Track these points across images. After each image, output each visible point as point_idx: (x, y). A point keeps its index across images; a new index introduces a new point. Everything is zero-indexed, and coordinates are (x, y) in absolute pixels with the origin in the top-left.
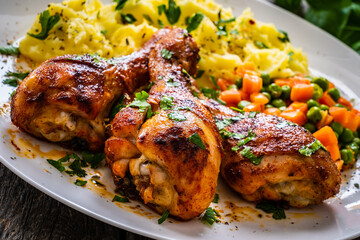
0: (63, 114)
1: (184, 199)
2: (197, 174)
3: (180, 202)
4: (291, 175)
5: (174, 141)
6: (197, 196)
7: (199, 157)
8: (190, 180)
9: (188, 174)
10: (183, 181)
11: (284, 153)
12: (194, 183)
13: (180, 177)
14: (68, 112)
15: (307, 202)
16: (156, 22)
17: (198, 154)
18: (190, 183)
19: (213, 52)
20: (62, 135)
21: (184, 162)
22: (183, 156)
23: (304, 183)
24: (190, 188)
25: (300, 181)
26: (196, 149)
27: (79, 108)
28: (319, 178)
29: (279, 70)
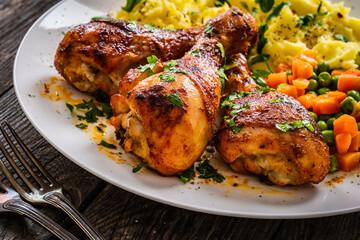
0: (83, 65)
1: (155, 152)
2: (168, 130)
3: (151, 155)
4: (262, 147)
5: (152, 97)
6: (167, 151)
7: (173, 114)
8: (161, 135)
9: (159, 129)
10: (155, 135)
11: (261, 126)
12: (164, 137)
13: (152, 131)
14: (87, 63)
15: (286, 181)
16: (251, 9)
17: (173, 112)
18: (160, 137)
19: (286, 39)
20: (87, 86)
21: (157, 117)
22: (157, 112)
23: (279, 159)
24: (160, 142)
25: (274, 156)
26: (172, 107)
27: (95, 61)
28: (292, 155)
29: (341, 61)
